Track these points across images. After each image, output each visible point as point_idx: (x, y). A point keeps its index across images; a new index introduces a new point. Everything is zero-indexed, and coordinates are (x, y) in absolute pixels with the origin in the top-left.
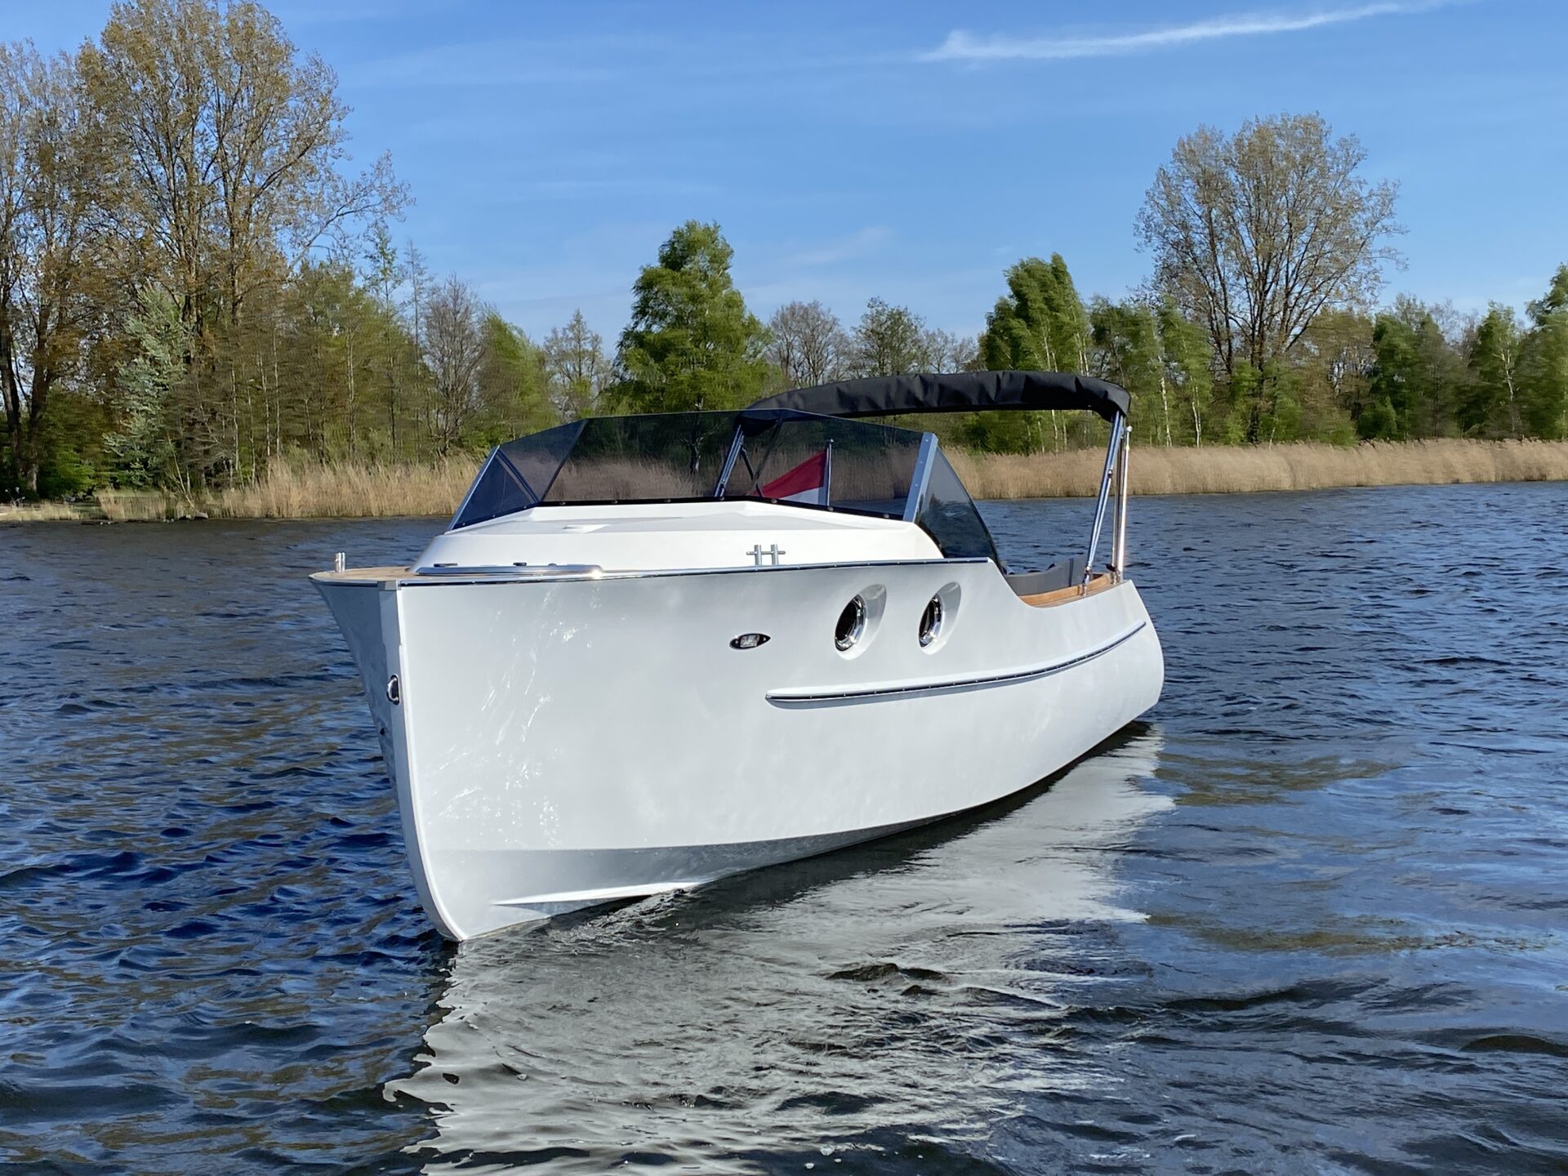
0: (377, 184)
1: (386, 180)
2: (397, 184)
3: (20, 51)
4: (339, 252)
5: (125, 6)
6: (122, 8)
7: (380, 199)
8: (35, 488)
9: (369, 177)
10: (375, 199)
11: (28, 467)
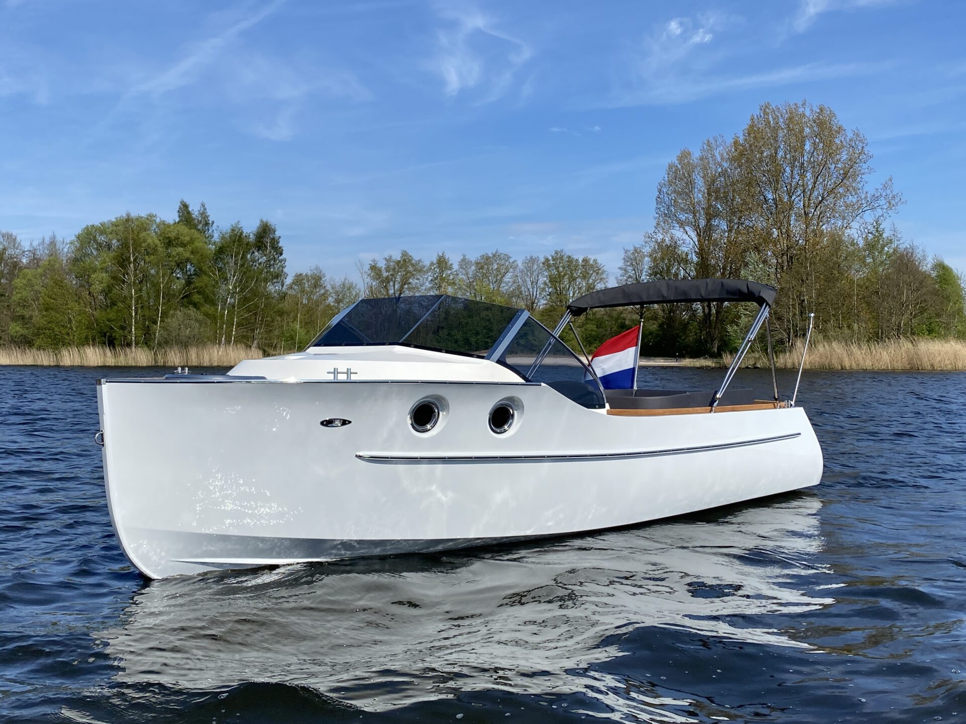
0: (884, 194)
1: (888, 192)
2: (894, 193)
3: (716, 141)
4: (863, 230)
5: (757, 116)
6: (755, 117)
7: (885, 201)
8: (716, 351)
9: (880, 190)
10: (882, 202)
11: (713, 340)
